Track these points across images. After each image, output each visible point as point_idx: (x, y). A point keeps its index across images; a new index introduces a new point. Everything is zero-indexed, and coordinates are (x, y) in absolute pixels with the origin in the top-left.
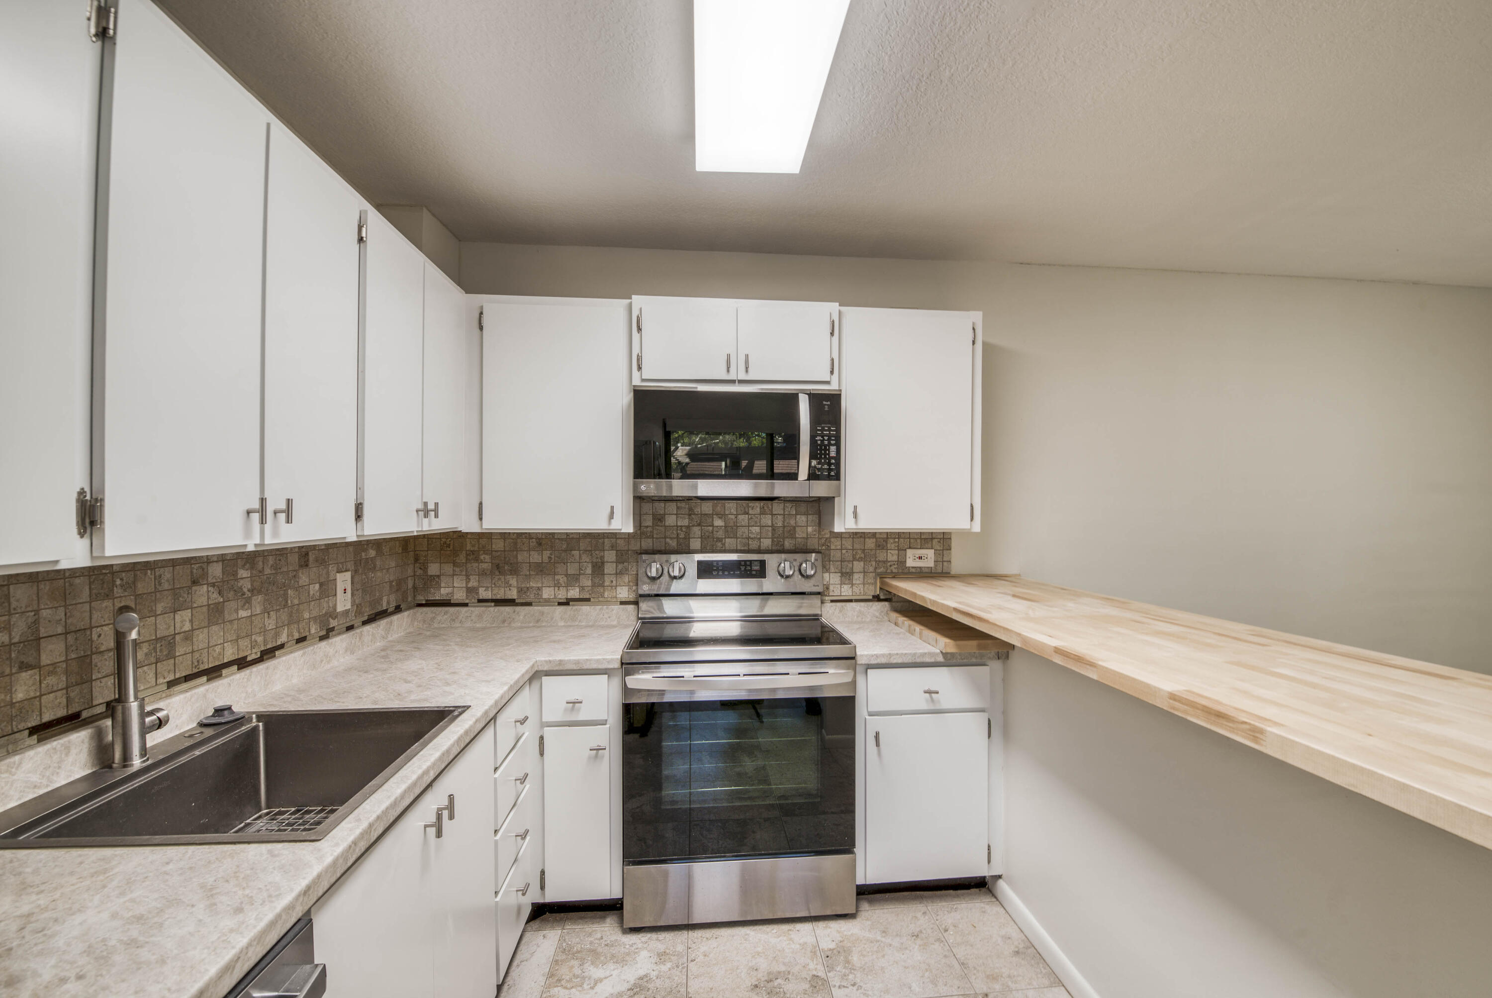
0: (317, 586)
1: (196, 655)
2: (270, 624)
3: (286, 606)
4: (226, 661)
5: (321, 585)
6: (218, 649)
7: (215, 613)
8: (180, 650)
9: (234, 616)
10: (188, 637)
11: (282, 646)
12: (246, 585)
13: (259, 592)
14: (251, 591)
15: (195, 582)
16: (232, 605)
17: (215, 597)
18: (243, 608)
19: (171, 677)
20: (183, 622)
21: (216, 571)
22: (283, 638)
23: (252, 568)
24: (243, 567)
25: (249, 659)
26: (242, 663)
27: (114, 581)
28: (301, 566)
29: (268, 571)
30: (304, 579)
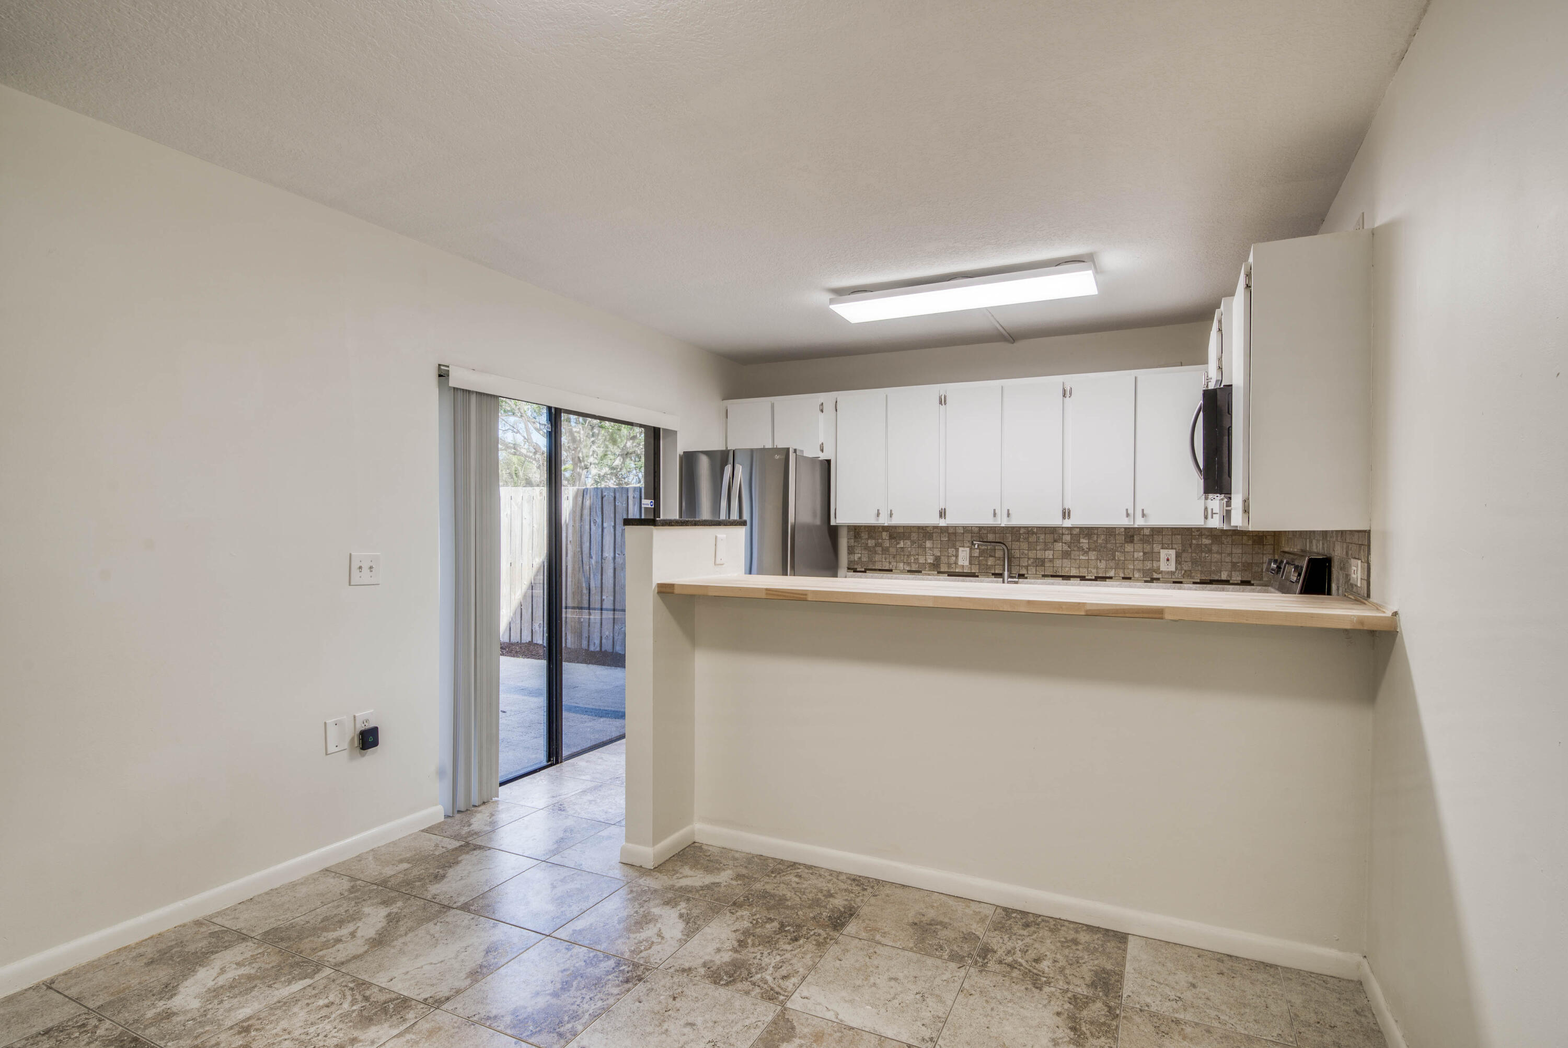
0: (1141, 554)
1: (1055, 569)
2: (1102, 565)
3: (1114, 559)
4: (1071, 574)
5: (1145, 553)
6: (1067, 569)
7: (1066, 555)
8: (1047, 564)
9: (1078, 558)
10: (1051, 561)
11: (1111, 578)
12: (1086, 546)
13: (1094, 550)
14: (1089, 549)
15: (1055, 541)
16: (1077, 553)
17: (1066, 548)
18: (1083, 555)
19: (1043, 573)
20: (1049, 554)
21: (1067, 538)
22: (1111, 574)
23: (1089, 539)
24: (1084, 538)
25: (1087, 577)
26: (1083, 578)
27: (1020, 537)
28: (1127, 542)
29: (1100, 541)
30: (1129, 548)
